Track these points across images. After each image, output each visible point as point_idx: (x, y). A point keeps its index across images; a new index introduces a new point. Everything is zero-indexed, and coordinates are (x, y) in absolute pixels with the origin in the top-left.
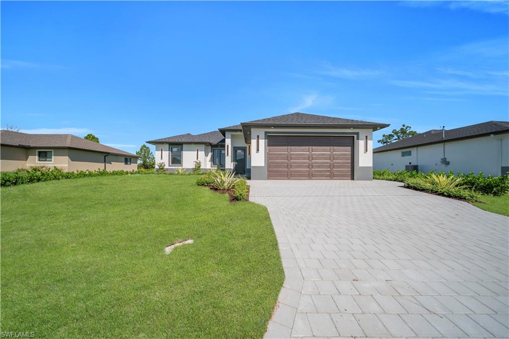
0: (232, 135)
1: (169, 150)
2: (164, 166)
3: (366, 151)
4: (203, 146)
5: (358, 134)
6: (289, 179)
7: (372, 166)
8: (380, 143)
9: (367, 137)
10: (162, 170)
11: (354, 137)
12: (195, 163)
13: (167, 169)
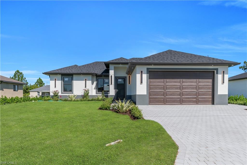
0: (114, 67)
1: (62, 80)
2: (58, 93)
3: (223, 83)
4: (90, 77)
5: (217, 69)
6: (165, 104)
7: (227, 94)
8: (241, 69)
9: (224, 72)
10: (56, 97)
11: (214, 71)
12: (84, 91)
13: (61, 96)
